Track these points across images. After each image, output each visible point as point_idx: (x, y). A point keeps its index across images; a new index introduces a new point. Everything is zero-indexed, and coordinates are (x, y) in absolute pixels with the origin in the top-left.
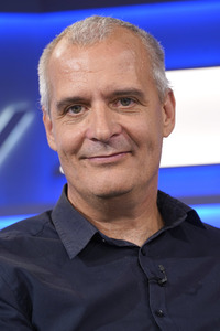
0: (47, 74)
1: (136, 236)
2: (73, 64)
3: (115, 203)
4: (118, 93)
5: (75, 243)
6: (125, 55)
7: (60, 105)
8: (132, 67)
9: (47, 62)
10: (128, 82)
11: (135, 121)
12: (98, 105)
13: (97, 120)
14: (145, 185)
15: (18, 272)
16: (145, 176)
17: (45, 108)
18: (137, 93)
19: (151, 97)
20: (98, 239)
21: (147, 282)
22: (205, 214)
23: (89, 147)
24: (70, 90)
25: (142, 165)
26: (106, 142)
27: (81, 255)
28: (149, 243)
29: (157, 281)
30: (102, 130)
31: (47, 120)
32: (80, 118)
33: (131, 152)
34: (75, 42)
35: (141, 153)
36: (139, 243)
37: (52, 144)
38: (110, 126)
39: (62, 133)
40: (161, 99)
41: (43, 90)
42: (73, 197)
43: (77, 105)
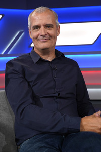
0: (30, 20)
1: (50, 59)
2: (37, 18)
3: (45, 51)
4: (47, 25)
5: (35, 60)
6: (49, 16)
7: (33, 27)
8: (50, 19)
9: (30, 17)
10: (50, 22)
11: (51, 32)
12: (42, 27)
13: (42, 31)
14: (52, 47)
15: (22, 66)
16: (52, 45)
17: (29, 28)
18: (52, 25)
19: (55, 26)
20: (41, 59)
21: (52, 70)
22: (65, 56)
23: (40, 37)
24: (36, 24)
25: (52, 42)
26: (44, 36)
28: (52, 61)
29: (54, 69)
30: (43, 33)
31: (30, 31)
32: (38, 31)
33: (50, 39)
34: (37, 12)
35: (52, 39)
36: (50, 61)
37: (31, 37)
38: (45, 32)
39: (33, 34)
40: (57, 27)
41: (29, 24)
42: (35, 49)
43: (37, 27)
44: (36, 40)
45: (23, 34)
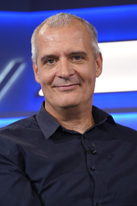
0: (36, 43)
1: (81, 129)
2: (50, 38)
3: (70, 111)
4: (73, 53)
5: (48, 132)
6: (77, 33)
7: (43, 59)
8: (81, 40)
9: (36, 37)
10: (79, 47)
11: (82, 68)
12: (63, 59)
13: (62, 67)
14: (86, 102)
15: (18, 146)
16: (86, 97)
17: (34, 61)
18: (83, 53)
19: (90, 56)
20: (61, 130)
21: (86, 152)
23: (57, 81)
24: (48, 51)
25: (84, 92)
26: (66, 79)
27: (51, 138)
28: (87, 132)
29: (91, 152)
30: (65, 73)
31: (35, 67)
32: (53, 66)
33: (80, 85)
34: (51, 26)
35: (84, 85)
36: (82, 132)
37: (38, 79)
38: (69, 70)
39: (43, 74)
40: (95, 58)
41: (33, 51)
42: (48, 108)
43: (51, 59)
44: (49, 87)
45: (22, 68)
